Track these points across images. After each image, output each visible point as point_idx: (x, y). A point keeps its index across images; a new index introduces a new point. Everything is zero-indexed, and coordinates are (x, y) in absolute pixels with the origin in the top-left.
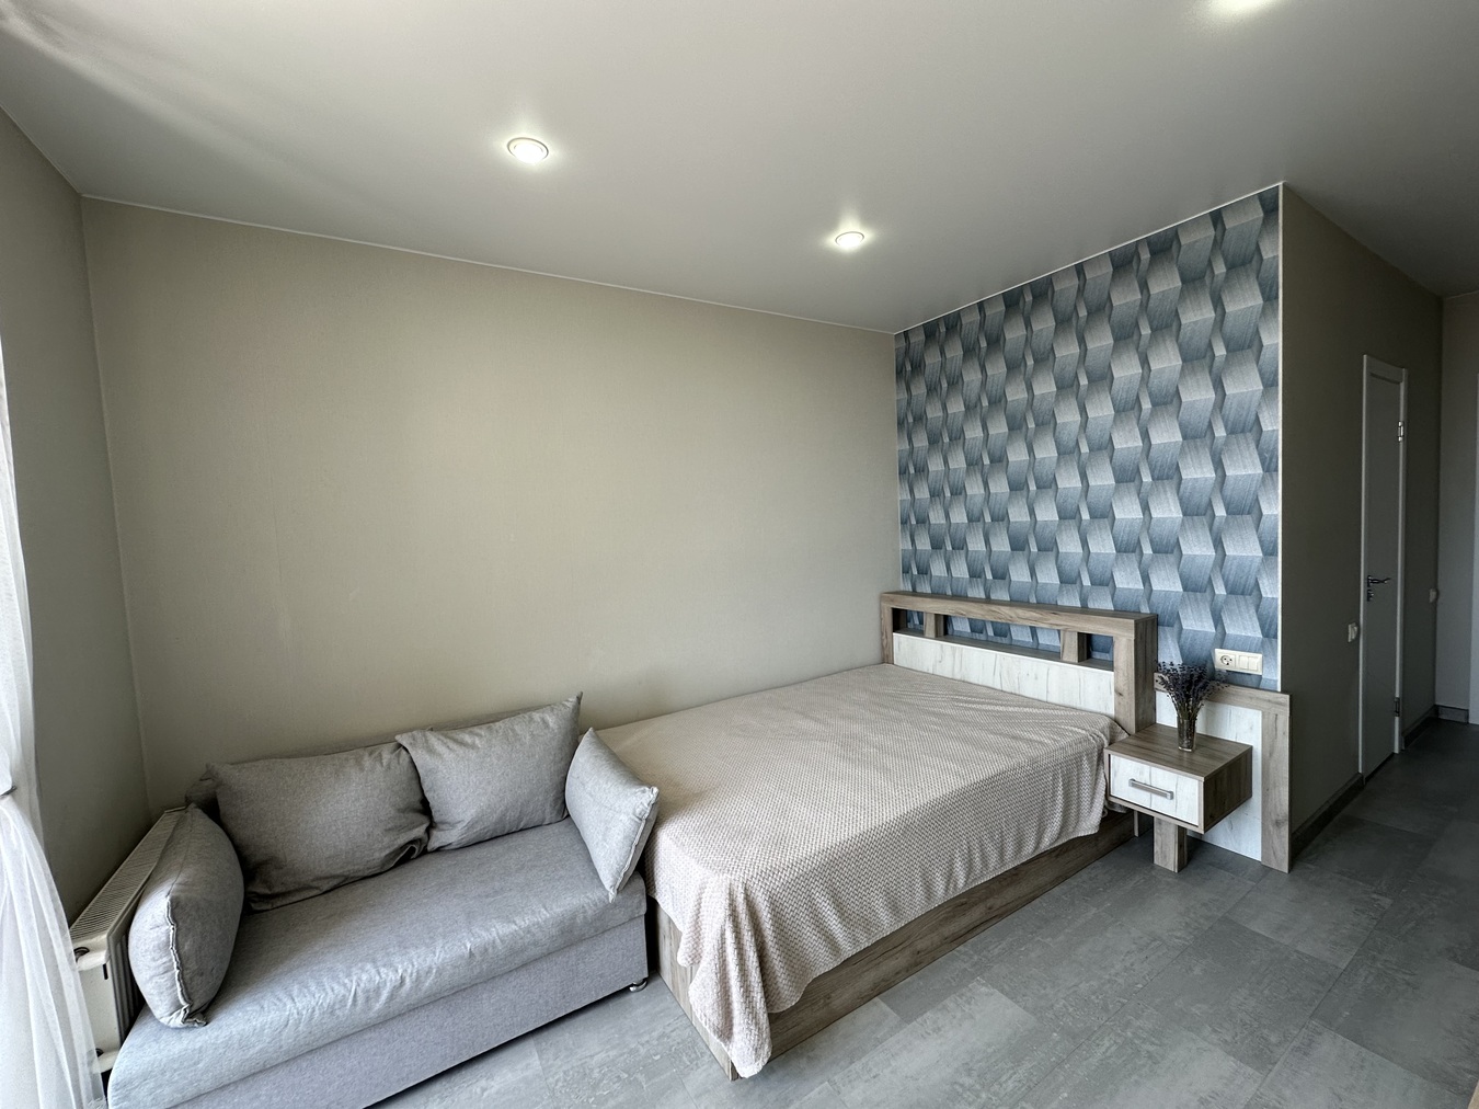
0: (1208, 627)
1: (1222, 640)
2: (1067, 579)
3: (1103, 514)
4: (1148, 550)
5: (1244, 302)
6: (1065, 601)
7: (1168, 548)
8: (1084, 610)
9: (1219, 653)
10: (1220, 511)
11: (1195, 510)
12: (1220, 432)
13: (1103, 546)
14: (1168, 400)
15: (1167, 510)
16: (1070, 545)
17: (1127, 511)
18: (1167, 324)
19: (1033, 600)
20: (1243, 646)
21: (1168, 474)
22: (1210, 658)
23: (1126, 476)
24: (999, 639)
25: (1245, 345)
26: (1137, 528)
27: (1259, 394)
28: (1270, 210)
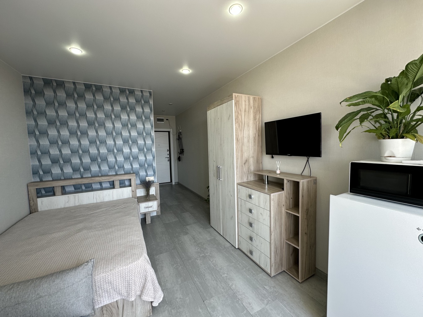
0: (145, 174)
1: (147, 176)
2: (111, 168)
3: (120, 150)
4: (131, 159)
5: (147, 110)
6: (111, 174)
7: (136, 158)
8: (117, 175)
9: (147, 178)
10: (145, 150)
11: (141, 150)
12: (145, 134)
13: (120, 159)
14: (134, 126)
15: (135, 150)
16: (111, 159)
17: (126, 150)
18: (133, 109)
19: (100, 175)
20: (151, 176)
21: (135, 142)
22: (145, 179)
23: (125, 141)
24: (87, 189)
25: (148, 118)
26: (129, 153)
27: (151, 128)
28: (151, 95)
